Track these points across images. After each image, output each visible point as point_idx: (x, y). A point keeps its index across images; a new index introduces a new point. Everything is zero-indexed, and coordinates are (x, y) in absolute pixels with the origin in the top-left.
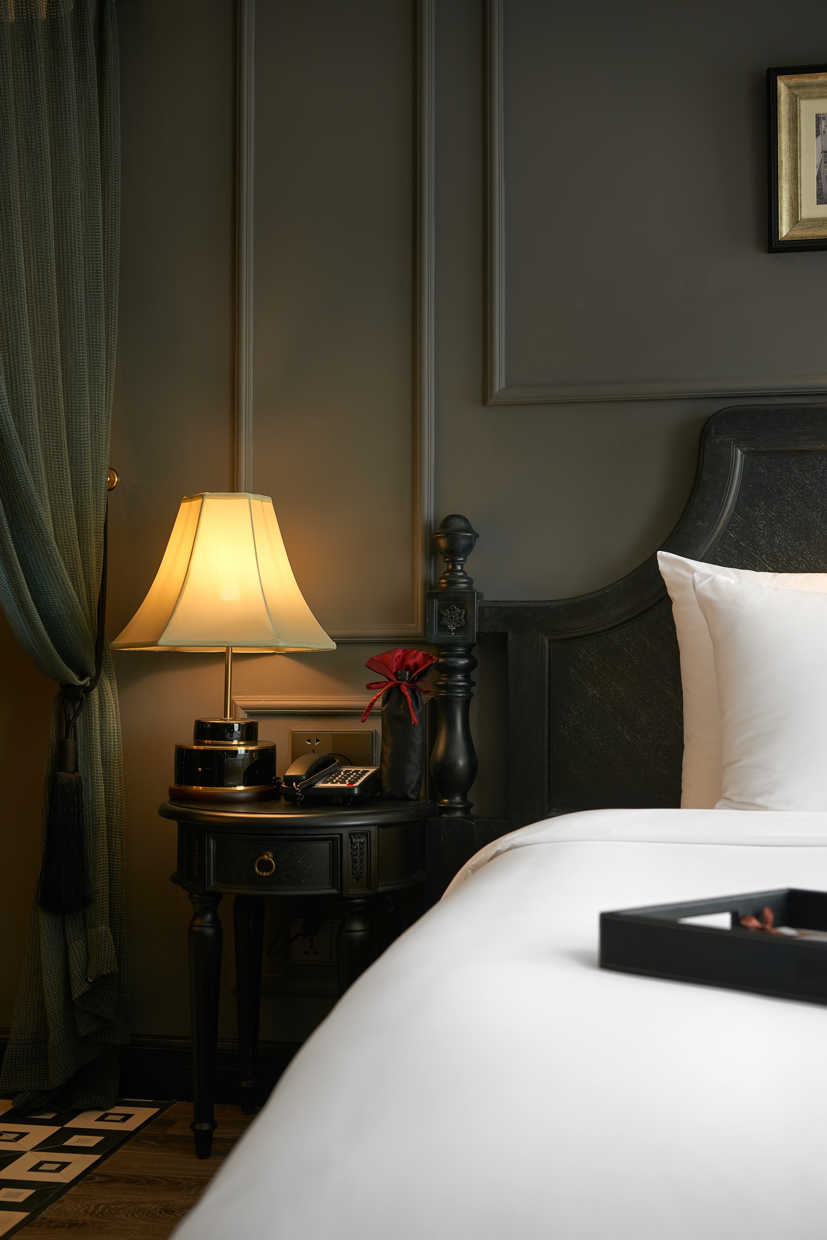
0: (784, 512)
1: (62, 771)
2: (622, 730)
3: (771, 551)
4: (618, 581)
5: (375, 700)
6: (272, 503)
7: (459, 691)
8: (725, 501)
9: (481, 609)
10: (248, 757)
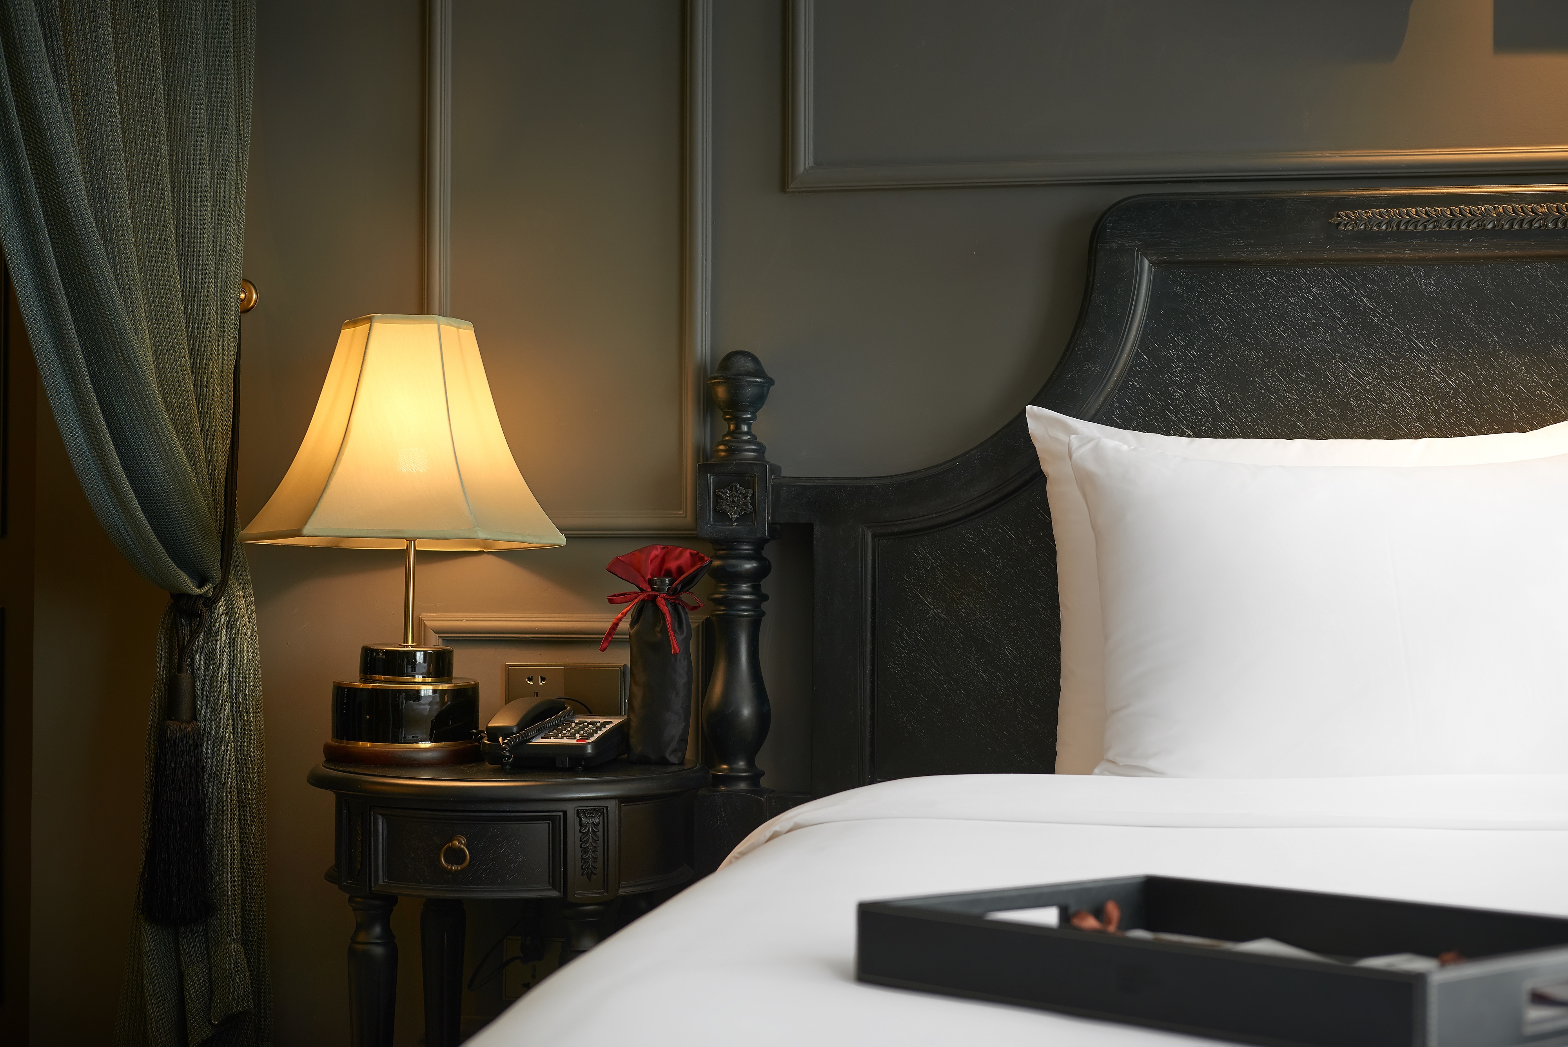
0: (1209, 351)
1: (172, 720)
2: (976, 666)
3: (1191, 407)
4: (972, 450)
5: (620, 620)
6: (473, 331)
7: (744, 607)
8: (1126, 334)
9: (776, 490)
10: (438, 700)
